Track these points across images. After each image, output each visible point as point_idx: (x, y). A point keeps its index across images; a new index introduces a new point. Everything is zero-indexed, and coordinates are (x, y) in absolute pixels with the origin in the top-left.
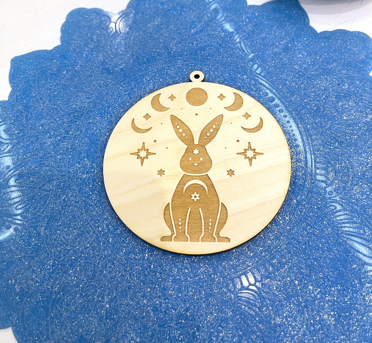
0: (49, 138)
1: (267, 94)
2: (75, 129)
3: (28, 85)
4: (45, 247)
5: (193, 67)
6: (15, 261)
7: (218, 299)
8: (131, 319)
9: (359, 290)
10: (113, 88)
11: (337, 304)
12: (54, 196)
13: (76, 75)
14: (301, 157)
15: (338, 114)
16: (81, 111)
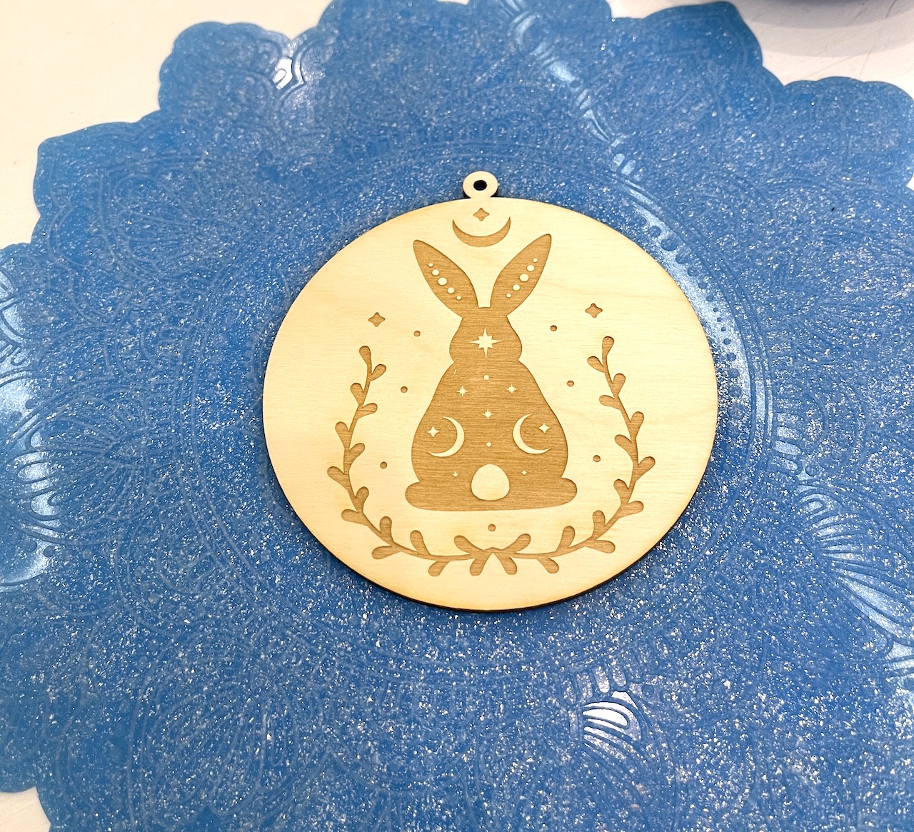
0: (129, 333)
1: (659, 231)
2: (192, 314)
3: (79, 207)
4: (119, 594)
6: (46, 628)
7: (537, 723)
8: (326, 769)
9: (879, 703)
10: (285, 215)
11: (826, 736)
12: (142, 474)
13: (196, 183)
14: (741, 383)
15: (831, 280)
16: (208, 271)
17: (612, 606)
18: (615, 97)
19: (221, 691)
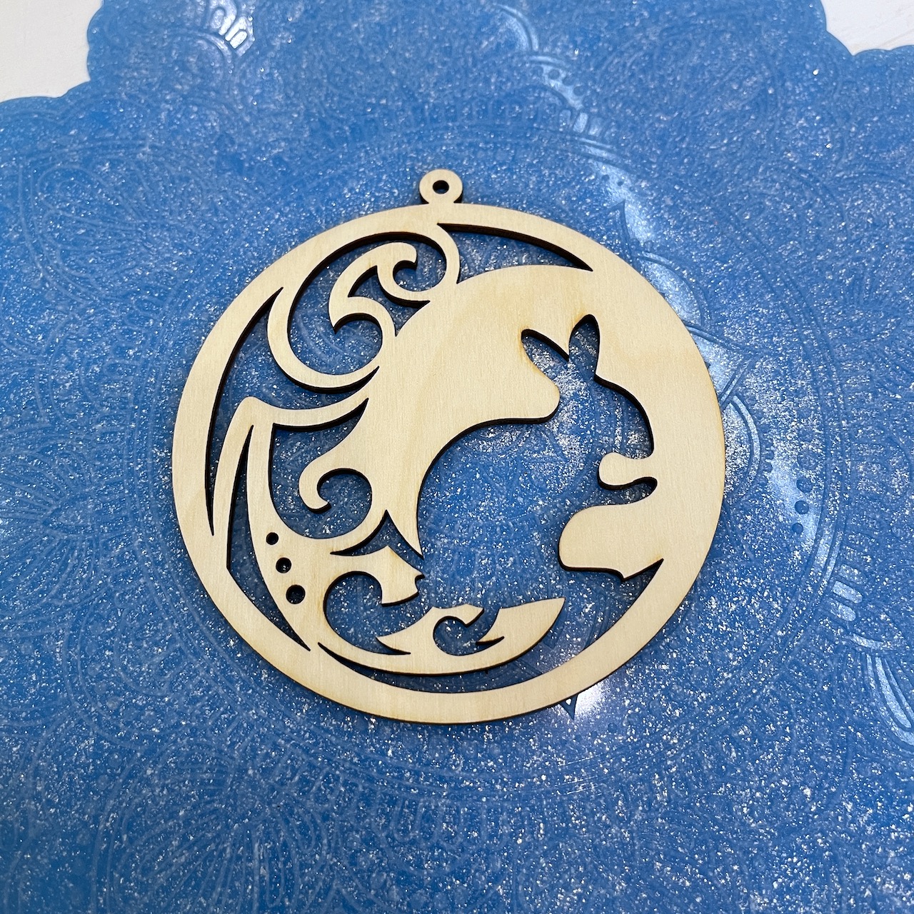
0: (66, 368)
2: (143, 343)
4: (69, 698)
5: (489, 153)
7: (584, 845)
8: (333, 908)
10: (252, 216)
12: (91, 547)
13: (141, 176)
16: (161, 288)
19: (201, 816)
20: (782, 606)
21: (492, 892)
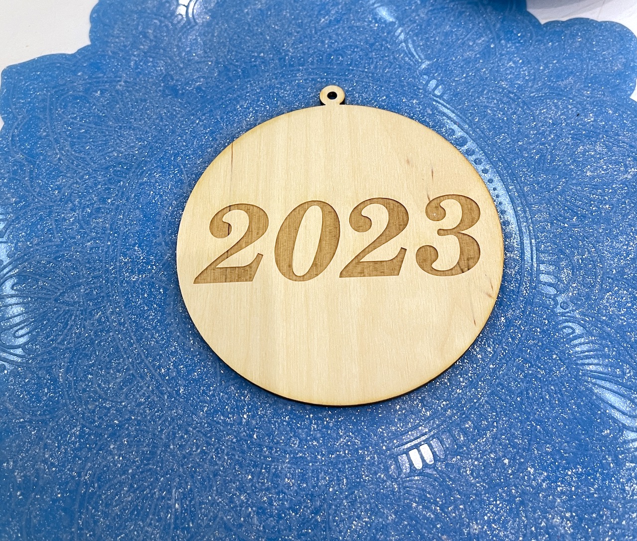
0: (71, 210)
1: (453, 131)
2: (117, 195)
3: (33, 117)
4: (66, 403)
6: (13, 428)
7: (370, 492)
8: (219, 528)
9: (614, 474)
10: (183, 121)
11: (577, 498)
12: (82, 314)
13: (118, 99)
14: (514, 242)
15: (577, 166)
16: (128, 163)
17: (423, 406)
18: (421, 33)
20: (493, 350)
21: (314, 520)
